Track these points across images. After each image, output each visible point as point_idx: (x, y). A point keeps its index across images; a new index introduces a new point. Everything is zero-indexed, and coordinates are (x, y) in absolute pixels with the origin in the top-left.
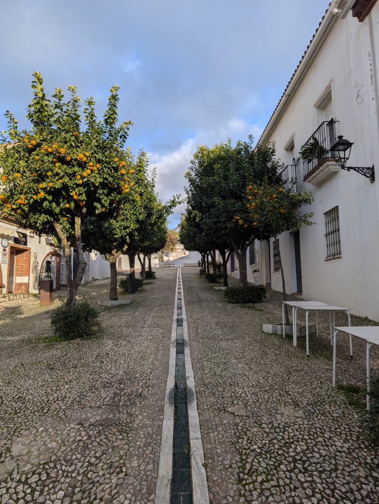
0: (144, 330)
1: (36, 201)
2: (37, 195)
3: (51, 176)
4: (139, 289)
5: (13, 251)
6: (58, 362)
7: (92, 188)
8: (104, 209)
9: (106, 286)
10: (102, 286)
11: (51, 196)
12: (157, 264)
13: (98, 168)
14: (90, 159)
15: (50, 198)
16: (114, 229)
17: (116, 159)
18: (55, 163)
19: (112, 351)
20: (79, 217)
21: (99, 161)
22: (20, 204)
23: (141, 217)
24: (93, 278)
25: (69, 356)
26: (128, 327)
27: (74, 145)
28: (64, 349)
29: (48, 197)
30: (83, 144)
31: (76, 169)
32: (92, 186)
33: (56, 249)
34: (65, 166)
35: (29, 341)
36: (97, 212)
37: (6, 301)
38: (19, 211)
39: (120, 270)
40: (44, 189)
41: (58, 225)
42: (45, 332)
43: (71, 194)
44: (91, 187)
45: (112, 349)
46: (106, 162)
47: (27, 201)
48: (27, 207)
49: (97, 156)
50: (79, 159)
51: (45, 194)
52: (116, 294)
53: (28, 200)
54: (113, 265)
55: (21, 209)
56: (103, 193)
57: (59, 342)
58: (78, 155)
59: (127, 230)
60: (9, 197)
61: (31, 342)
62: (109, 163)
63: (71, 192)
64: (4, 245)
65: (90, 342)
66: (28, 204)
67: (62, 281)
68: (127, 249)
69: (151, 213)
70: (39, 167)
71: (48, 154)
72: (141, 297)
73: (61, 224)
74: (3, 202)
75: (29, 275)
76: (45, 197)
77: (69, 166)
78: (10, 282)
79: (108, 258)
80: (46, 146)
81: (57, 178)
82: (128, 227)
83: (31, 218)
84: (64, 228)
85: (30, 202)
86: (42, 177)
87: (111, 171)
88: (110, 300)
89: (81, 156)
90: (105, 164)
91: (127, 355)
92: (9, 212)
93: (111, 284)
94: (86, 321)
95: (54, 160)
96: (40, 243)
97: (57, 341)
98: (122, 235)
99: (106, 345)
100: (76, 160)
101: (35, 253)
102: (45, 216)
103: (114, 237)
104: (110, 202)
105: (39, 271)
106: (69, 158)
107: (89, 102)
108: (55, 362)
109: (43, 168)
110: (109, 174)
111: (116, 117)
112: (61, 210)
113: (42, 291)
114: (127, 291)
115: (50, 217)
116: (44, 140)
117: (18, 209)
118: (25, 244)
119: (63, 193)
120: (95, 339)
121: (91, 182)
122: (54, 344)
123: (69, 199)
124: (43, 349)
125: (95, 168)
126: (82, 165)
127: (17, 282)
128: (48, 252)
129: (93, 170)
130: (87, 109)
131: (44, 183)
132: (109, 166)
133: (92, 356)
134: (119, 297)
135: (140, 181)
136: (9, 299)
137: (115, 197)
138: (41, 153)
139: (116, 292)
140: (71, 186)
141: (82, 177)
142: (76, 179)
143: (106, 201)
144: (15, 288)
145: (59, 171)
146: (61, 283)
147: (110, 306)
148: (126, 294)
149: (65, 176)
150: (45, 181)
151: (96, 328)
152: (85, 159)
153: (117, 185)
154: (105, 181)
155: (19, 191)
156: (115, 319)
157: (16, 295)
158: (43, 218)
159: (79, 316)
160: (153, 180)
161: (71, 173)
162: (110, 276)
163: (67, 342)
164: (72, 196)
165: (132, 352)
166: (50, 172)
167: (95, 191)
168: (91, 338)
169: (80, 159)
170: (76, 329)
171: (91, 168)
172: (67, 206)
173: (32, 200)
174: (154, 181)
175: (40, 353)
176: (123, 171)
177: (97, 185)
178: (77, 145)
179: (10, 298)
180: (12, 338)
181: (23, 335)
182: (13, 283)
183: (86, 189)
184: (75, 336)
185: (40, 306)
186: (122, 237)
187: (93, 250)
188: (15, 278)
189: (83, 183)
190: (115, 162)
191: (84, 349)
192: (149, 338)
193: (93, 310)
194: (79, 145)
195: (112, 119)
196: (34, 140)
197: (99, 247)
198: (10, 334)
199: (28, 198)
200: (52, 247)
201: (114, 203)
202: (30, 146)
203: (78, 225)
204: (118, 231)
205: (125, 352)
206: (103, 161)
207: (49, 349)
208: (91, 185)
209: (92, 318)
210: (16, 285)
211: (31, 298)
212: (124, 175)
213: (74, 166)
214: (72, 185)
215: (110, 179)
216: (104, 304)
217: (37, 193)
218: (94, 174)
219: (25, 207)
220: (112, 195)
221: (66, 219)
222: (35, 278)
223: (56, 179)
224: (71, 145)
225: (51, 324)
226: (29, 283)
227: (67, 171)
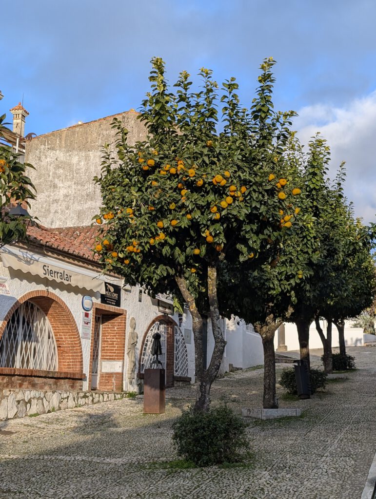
0: (322, 460)
1: (153, 247)
2: (154, 238)
3: (174, 210)
4: (319, 389)
5: (97, 316)
6: (188, 494)
7: (235, 224)
8: (252, 255)
9: (255, 383)
10: (249, 382)
11: (174, 239)
12: (360, 340)
13: (244, 193)
14: (232, 181)
15: (172, 241)
16: (268, 280)
17: (272, 177)
18: (181, 190)
19: (268, 486)
20: (213, 267)
21: (245, 182)
22: (131, 252)
23: (316, 257)
24: (231, 365)
25: (204, 488)
26: (295, 454)
27: (208, 162)
28: (194, 478)
29: (169, 240)
30: (221, 158)
31: (211, 197)
32: (235, 221)
33: (167, 310)
34: (196, 196)
35: (140, 466)
36: (242, 259)
37: (88, 405)
38: (127, 262)
39: (282, 350)
40: (165, 230)
41: (182, 280)
42: (161, 454)
43: (204, 235)
44: (233, 222)
45: (268, 484)
46: (256, 183)
47: (140, 248)
48: (140, 257)
49: (242, 175)
50: (215, 183)
51: (166, 236)
52: (274, 397)
53: (143, 247)
54: (268, 343)
55: (130, 259)
56: (252, 229)
57: (185, 468)
58: (214, 177)
59: (292, 281)
60: (115, 242)
61: (145, 468)
62: (261, 185)
63: (204, 232)
64: (86, 306)
65: (233, 471)
66: (142, 252)
67: (176, 371)
68: (292, 314)
69: (335, 249)
70: (159, 199)
71: (171, 177)
72: (323, 405)
73: (186, 279)
74: (106, 250)
75: (124, 359)
76: (166, 241)
77: (200, 193)
78: (94, 370)
79: (258, 329)
80: (168, 166)
81: (183, 212)
82: (293, 276)
83: (144, 271)
84: (191, 285)
85: (144, 249)
86: (161, 212)
87: (263, 196)
88: (264, 408)
89: (219, 178)
90: (254, 187)
91: (292, 492)
92: (114, 264)
93: (265, 378)
94: (227, 437)
95: (180, 185)
96: (140, 301)
97: (182, 467)
98: (282, 290)
99: (258, 477)
100: (210, 183)
101: (133, 319)
102: (164, 267)
103: (269, 293)
104: (261, 243)
105: (138, 352)
106: (200, 183)
107: (229, 85)
108: (185, 494)
109: (165, 200)
110: (260, 202)
111: (271, 108)
112: (187, 257)
113: (147, 389)
114: (295, 393)
115: (171, 268)
116: (166, 157)
117: (126, 258)
118: (118, 303)
119: (192, 232)
120: (241, 468)
121: (233, 215)
122: (179, 471)
123: (200, 241)
124: (164, 477)
125: (239, 194)
126: (220, 191)
127: (103, 371)
128: (153, 316)
129: (236, 197)
130: (225, 97)
131: (165, 221)
132: (260, 188)
133: (238, 491)
134: (281, 403)
135: (314, 192)
136: (93, 401)
137: (269, 236)
138: (161, 178)
139: (274, 393)
140: (203, 224)
141: (220, 209)
142: (211, 212)
143: (255, 242)
144: (100, 383)
145: (187, 203)
146: (176, 374)
147: (264, 418)
148: (292, 399)
149: (196, 209)
150: (166, 218)
151: (242, 451)
152: (224, 182)
153: (273, 217)
154: (254, 212)
155: (130, 233)
156: (274, 441)
157: (102, 394)
158: (162, 270)
159: (216, 428)
160: (339, 184)
161: (203, 204)
162: (263, 363)
163: (198, 470)
164: (205, 238)
165: (300, 489)
166: (173, 203)
167: (239, 228)
168: (234, 466)
169: (217, 183)
170: (210, 450)
171: (232, 194)
172: (197, 251)
173: (147, 247)
174: (342, 186)
175: (160, 482)
176: (282, 195)
177: (241, 219)
178: (212, 161)
179: (93, 399)
180: (113, 461)
181: (130, 458)
182: (96, 372)
183: (225, 225)
184: (210, 460)
185: (145, 414)
186: (282, 293)
187: (232, 316)
188: (101, 364)
189: (221, 218)
190: (269, 181)
191: (225, 481)
192: (330, 472)
193: (236, 420)
194: (215, 160)
195: (264, 112)
196: (151, 159)
197: (244, 310)
198: (109, 455)
199: (143, 244)
200: (161, 308)
201: (267, 244)
202: (146, 168)
203: (212, 280)
204: (276, 282)
205: (288, 488)
206: (250, 181)
207: (173, 477)
208: (233, 220)
209: (235, 434)
210: (102, 376)
211: (126, 400)
212: (283, 200)
213: (208, 193)
214: (205, 223)
215: (263, 209)
216: (254, 415)
217: (154, 235)
218: (237, 203)
219: (138, 256)
220: (266, 232)
221: (193, 270)
222: (133, 364)
223: (181, 214)
224: (204, 161)
225: (174, 439)
226: (123, 374)
227: (198, 202)
